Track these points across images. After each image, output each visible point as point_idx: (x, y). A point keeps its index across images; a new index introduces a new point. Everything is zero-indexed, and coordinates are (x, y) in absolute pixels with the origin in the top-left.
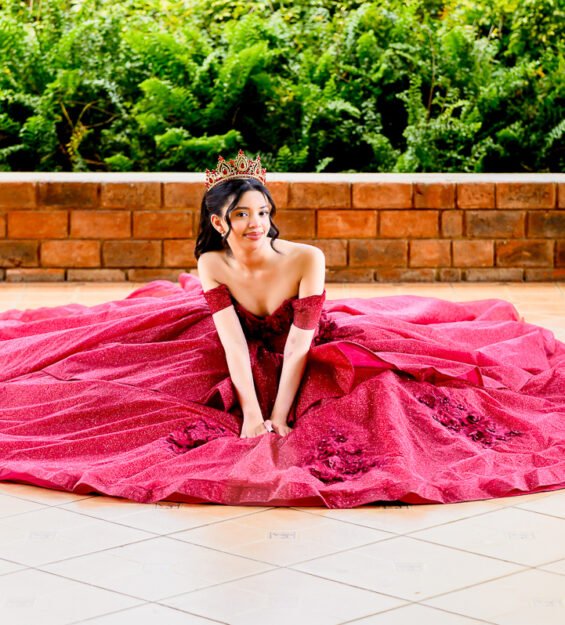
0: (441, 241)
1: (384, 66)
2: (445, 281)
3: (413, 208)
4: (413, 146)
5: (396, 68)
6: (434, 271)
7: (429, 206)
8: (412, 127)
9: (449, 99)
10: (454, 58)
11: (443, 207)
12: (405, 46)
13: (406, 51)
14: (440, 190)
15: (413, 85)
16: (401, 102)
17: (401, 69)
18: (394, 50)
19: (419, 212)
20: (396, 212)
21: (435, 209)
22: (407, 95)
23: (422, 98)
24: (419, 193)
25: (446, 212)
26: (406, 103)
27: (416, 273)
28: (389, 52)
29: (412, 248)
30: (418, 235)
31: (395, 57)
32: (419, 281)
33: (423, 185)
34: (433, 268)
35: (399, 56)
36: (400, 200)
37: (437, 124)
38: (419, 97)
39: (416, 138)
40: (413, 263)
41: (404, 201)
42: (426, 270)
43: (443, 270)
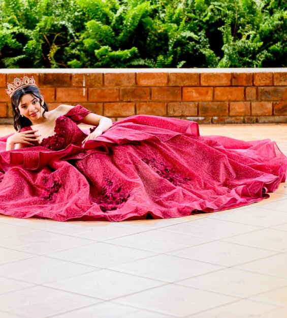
0: (245, 103)
1: (210, 14)
2: (248, 123)
3: (231, 86)
4: (227, 55)
5: (215, 15)
6: (242, 118)
7: (239, 85)
8: (227, 45)
9: (246, 30)
10: (245, 9)
11: (246, 85)
12: (219, 4)
13: (220, 6)
14: (245, 76)
15: (226, 23)
16: (220, 32)
17: (217, 15)
18: (214, 5)
19: (234, 88)
20: (223, 88)
21: (242, 86)
22: (223, 28)
23: (231, 30)
24: (235, 78)
25: (248, 88)
26: (223, 32)
27: (233, 119)
28: (211, 7)
29: (231, 106)
30: (234, 99)
31: (214, 9)
32: (234, 123)
33: (236, 74)
34: (241, 116)
35: (216, 8)
36: (225, 82)
37: (239, 43)
38: (230, 30)
39: (229, 51)
40: (231, 114)
41: (226, 82)
42: (238, 117)
43: (246, 117)
